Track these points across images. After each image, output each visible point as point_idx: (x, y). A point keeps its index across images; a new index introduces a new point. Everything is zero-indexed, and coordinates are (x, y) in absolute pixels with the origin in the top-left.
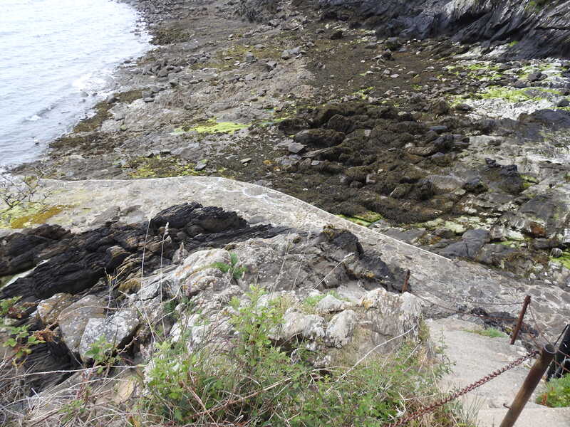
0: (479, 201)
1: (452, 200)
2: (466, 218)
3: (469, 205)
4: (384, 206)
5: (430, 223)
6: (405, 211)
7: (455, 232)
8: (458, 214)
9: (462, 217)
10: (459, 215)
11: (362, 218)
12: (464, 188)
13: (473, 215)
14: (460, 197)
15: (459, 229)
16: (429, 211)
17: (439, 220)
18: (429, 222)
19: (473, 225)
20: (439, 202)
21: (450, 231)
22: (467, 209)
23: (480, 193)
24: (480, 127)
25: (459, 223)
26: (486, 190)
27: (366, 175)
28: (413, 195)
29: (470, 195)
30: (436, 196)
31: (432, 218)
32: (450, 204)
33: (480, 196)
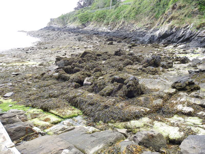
0: (193, 99)
1: (162, 97)
2: (181, 118)
5: (134, 123)
6: (106, 107)
8: (169, 113)
9: (175, 117)
11: (56, 113)
13: (189, 114)
14: (171, 95)
15: (174, 134)
16: (134, 109)
17: (146, 120)
18: (132, 122)
19: (193, 128)
20: (146, 100)
22: (180, 107)
23: (192, 90)
25: (173, 125)
26: (198, 89)
27: (84, 78)
29: (181, 93)
31: (137, 117)
32: (159, 102)
33: (193, 93)
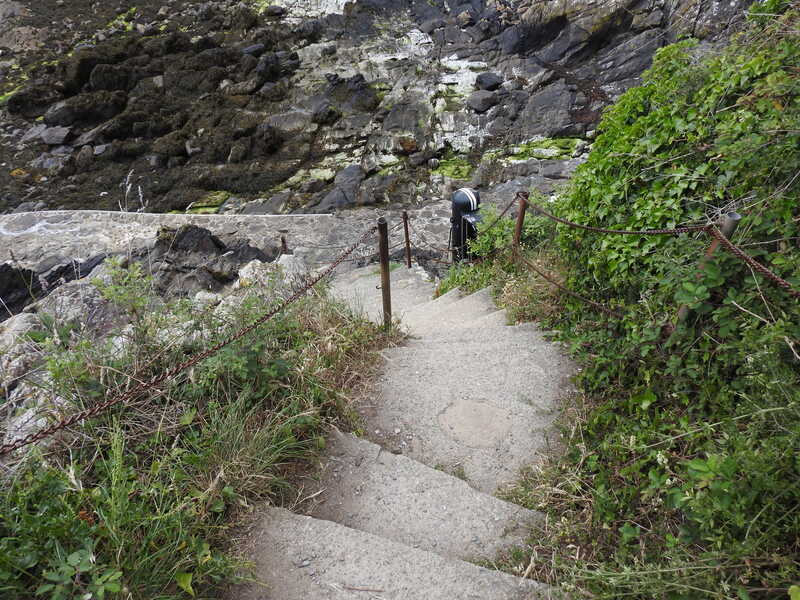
0: (337, 132)
1: (307, 141)
2: (331, 159)
3: (328, 141)
4: (227, 178)
5: (292, 180)
6: (255, 175)
7: (325, 180)
9: (326, 159)
10: (321, 157)
11: (205, 204)
12: (314, 121)
13: (337, 151)
14: (314, 134)
15: (328, 174)
16: (286, 165)
17: (301, 172)
18: (290, 179)
19: (342, 165)
20: (292, 149)
21: (319, 180)
22: (327, 147)
23: (334, 122)
24: (304, 34)
25: (325, 168)
26: (340, 116)
27: (183, 144)
28: (257, 150)
29: (325, 128)
30: (285, 143)
32: (305, 148)
